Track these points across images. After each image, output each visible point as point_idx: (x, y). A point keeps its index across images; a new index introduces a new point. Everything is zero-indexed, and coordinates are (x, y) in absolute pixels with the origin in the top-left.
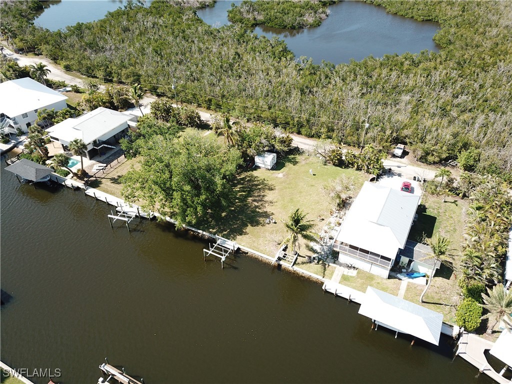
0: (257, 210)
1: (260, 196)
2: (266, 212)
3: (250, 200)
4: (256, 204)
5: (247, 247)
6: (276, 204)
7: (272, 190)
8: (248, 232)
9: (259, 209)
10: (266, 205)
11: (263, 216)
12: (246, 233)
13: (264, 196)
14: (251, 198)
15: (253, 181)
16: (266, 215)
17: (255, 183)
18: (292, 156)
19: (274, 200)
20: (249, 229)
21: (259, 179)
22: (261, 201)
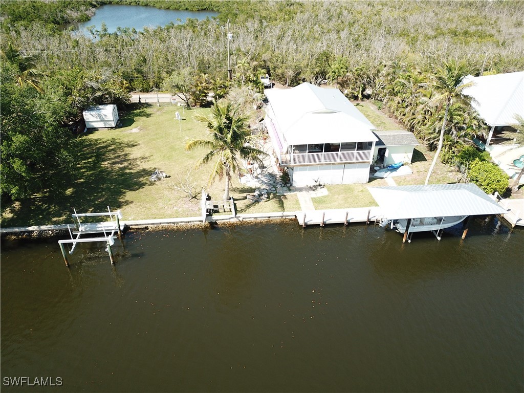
0: (128, 171)
1: (119, 156)
2: (144, 170)
3: (105, 164)
4: (120, 166)
5: (142, 219)
6: (152, 158)
7: (134, 146)
8: (130, 200)
9: (130, 169)
10: (138, 163)
11: (142, 176)
12: (127, 203)
13: (126, 155)
14: (106, 162)
15: (97, 145)
16: (146, 173)
17: (100, 146)
18: (138, 111)
19: (147, 155)
20: (129, 195)
21: (104, 140)
22: (125, 161)
